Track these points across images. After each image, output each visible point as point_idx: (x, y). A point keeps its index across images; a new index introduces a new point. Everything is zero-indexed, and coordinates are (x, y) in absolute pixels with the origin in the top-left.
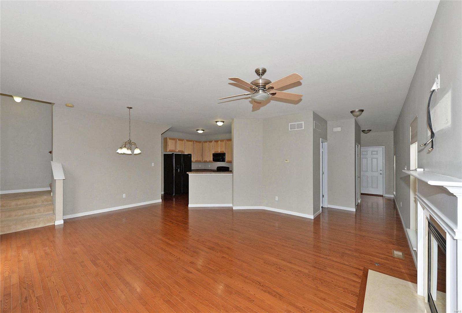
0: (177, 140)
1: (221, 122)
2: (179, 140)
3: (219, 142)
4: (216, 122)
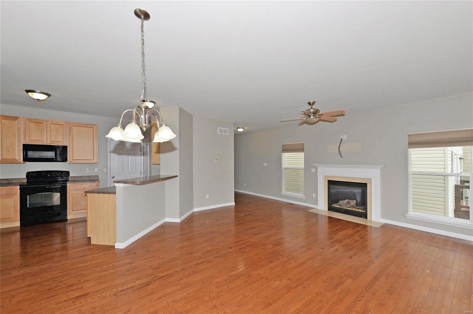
3: (47, 124)
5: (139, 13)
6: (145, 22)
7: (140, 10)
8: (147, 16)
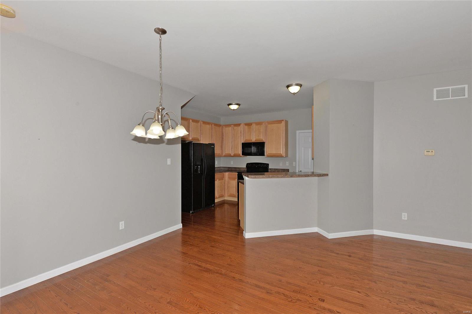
0: (191, 121)
1: (297, 85)
2: (194, 121)
3: (254, 126)
4: (288, 86)
5: (158, 31)
6: (162, 36)
7: (158, 29)
8: (164, 32)
